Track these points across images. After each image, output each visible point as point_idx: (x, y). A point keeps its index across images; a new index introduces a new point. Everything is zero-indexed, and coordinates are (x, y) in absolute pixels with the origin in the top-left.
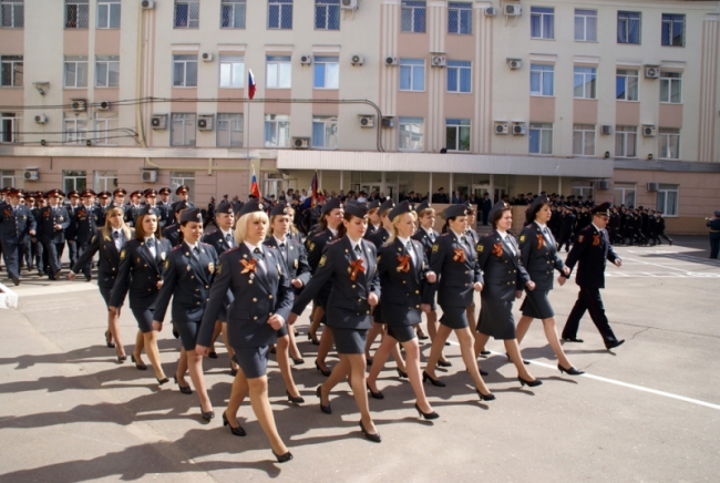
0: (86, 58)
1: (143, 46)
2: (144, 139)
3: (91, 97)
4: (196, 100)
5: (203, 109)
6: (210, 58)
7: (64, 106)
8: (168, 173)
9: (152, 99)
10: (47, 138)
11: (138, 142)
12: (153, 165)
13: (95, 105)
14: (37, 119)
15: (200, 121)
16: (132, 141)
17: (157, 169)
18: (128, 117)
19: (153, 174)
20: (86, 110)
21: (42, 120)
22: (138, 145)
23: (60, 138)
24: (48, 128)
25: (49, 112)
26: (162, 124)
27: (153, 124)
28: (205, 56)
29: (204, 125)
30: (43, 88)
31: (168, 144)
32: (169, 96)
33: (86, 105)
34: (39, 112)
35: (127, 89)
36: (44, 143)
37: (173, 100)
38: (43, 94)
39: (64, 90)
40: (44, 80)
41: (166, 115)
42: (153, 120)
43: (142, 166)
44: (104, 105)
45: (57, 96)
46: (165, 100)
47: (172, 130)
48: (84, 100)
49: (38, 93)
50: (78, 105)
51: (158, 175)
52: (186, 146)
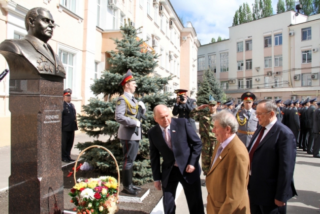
0: (271, 57)
1: (290, 50)
2: (292, 84)
3: (273, 71)
4: (311, 68)
5: (314, 71)
6: (316, 51)
7: (265, 75)
8: (300, 97)
9: (294, 69)
10: (259, 86)
11: (289, 85)
12: (295, 94)
13: (274, 73)
14: (256, 80)
15: (312, 76)
16: (287, 85)
17: (296, 96)
18: (285, 77)
19: (295, 97)
20: (271, 75)
21: (258, 80)
22: (289, 87)
23: (263, 86)
24: (260, 83)
25: (259, 77)
26: (298, 79)
27: (295, 79)
28: (314, 50)
29: (314, 78)
30: (258, 69)
31: (300, 86)
32: (300, 67)
33: (271, 74)
34: (257, 78)
35: (285, 66)
36: (258, 88)
37: (302, 69)
38: (258, 71)
39: (265, 69)
40: (258, 66)
41: (299, 75)
42: (294, 77)
43: (291, 94)
44: (277, 73)
45: (262, 72)
46: (299, 69)
47: (302, 80)
48: (271, 72)
49: (256, 71)
50: (269, 74)
51: (297, 98)
52: (307, 86)
